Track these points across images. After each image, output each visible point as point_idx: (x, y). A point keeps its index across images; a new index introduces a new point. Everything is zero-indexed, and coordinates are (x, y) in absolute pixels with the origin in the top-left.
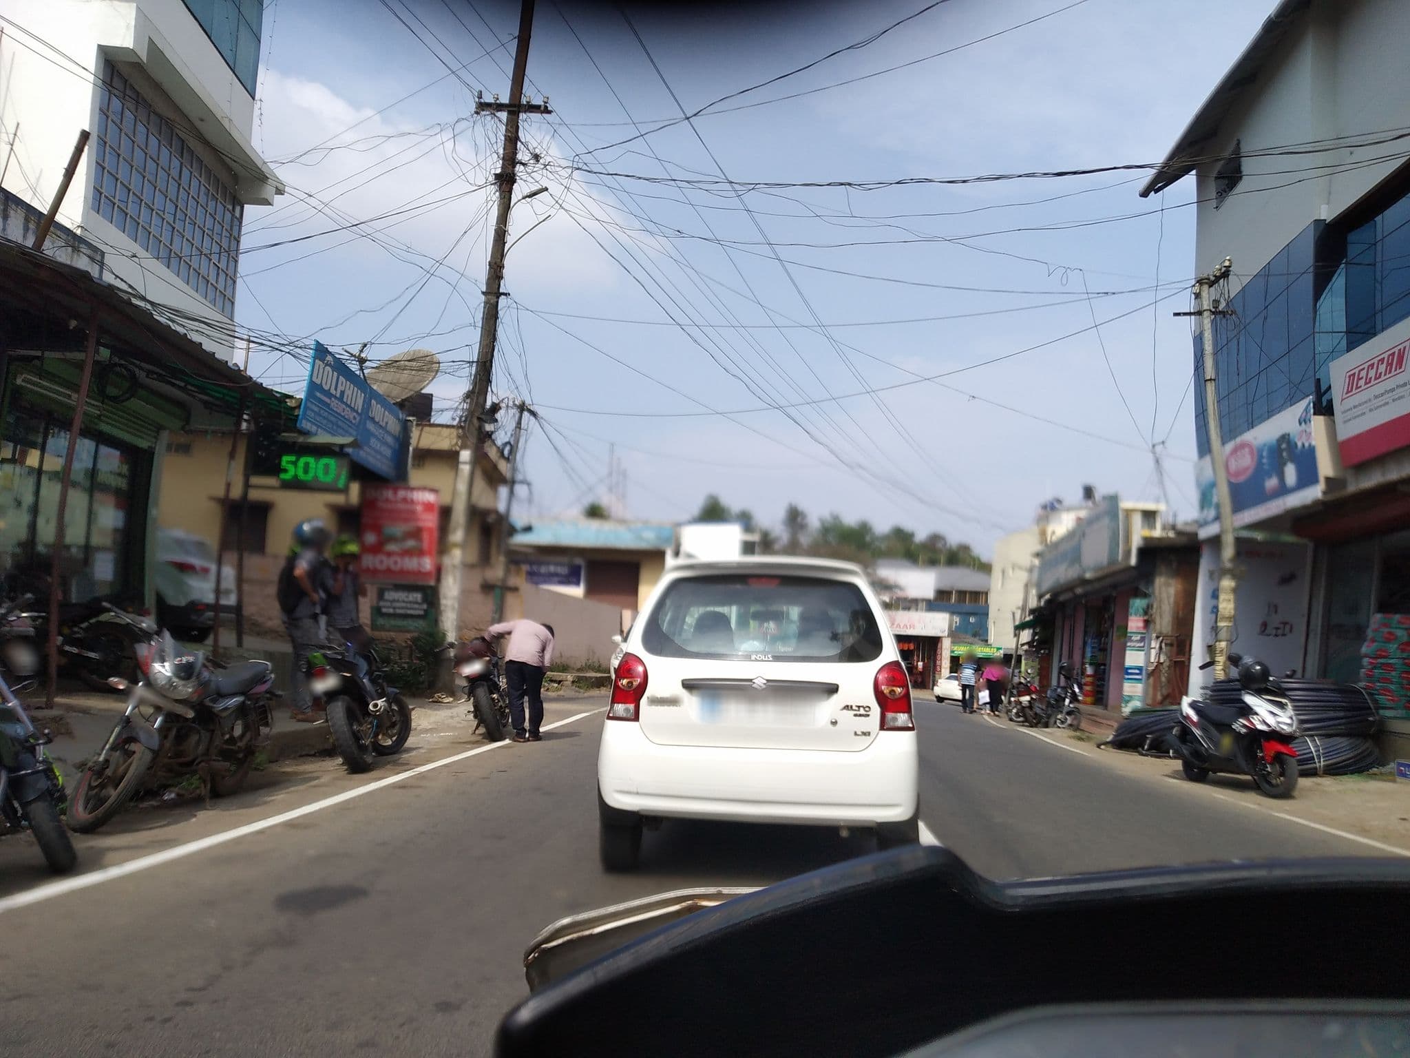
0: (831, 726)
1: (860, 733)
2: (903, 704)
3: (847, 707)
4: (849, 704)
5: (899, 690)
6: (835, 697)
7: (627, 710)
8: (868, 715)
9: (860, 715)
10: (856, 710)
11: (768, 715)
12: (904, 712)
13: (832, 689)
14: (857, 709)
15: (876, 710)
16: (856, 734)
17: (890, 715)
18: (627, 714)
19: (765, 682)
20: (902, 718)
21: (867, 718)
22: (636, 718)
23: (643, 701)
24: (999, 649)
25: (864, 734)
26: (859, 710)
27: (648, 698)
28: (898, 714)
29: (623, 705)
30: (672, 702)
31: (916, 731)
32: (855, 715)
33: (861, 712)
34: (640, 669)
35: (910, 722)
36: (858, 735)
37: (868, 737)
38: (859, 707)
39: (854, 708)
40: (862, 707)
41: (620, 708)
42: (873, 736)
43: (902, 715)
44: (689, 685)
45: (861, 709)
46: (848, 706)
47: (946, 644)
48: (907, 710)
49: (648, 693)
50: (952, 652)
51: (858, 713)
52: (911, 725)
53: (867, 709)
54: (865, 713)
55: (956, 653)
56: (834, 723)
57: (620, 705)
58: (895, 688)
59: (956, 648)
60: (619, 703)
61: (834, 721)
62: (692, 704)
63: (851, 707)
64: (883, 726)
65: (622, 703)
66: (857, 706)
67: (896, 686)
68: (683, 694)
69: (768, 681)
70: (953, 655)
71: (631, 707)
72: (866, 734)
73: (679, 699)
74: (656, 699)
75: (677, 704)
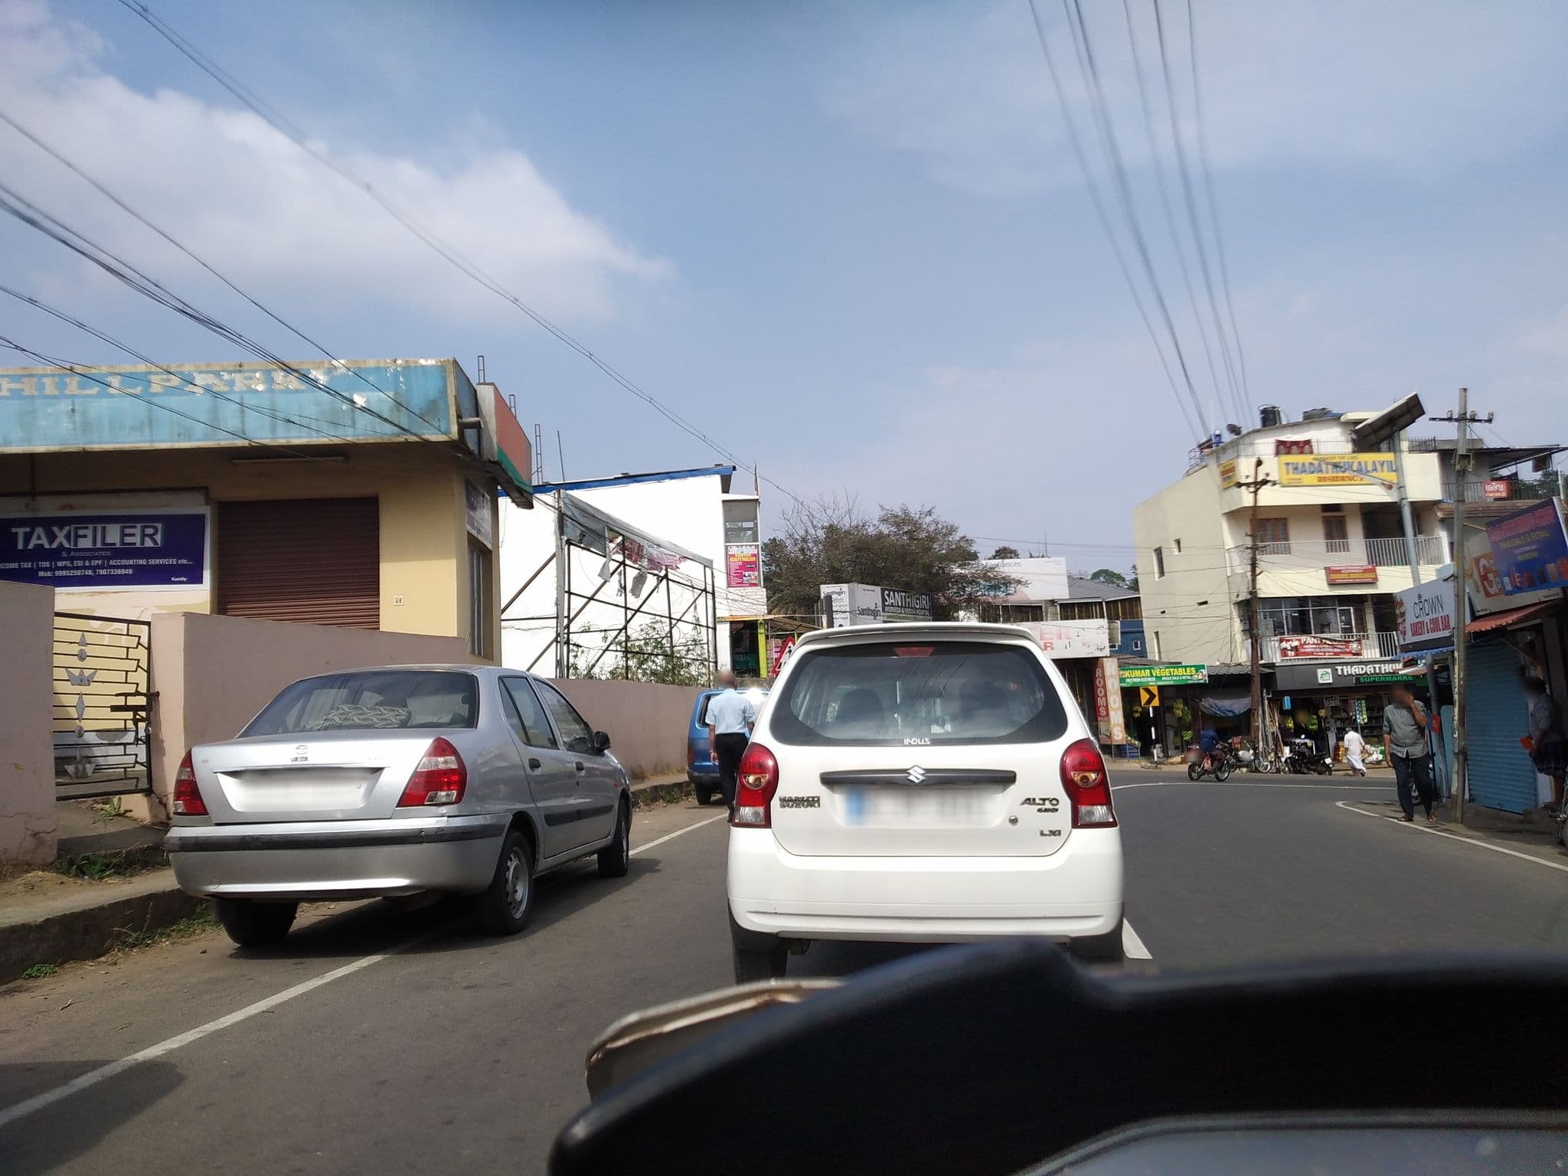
0: (1010, 826)
1: (1048, 833)
2: (1099, 793)
3: (1029, 801)
4: (1032, 797)
5: (1093, 776)
6: (1012, 789)
7: (756, 814)
8: (1057, 810)
9: (1046, 810)
10: (1039, 804)
11: (928, 814)
12: (1101, 805)
13: (1005, 779)
14: (1041, 802)
15: (1065, 803)
16: (1042, 834)
17: (1083, 809)
18: (756, 819)
19: (923, 772)
20: (1100, 812)
21: (1056, 813)
22: (767, 823)
23: (775, 803)
24: (1198, 668)
25: (1053, 833)
26: (1044, 804)
27: (780, 799)
28: (1095, 807)
29: (751, 808)
30: (812, 802)
31: (1118, 827)
32: (1040, 810)
33: (1048, 805)
34: (770, 763)
35: (1110, 816)
36: (1046, 835)
37: (1058, 837)
38: (1044, 800)
39: (1037, 801)
40: (1048, 799)
41: (747, 812)
42: (1064, 835)
43: (1099, 807)
44: (831, 780)
45: (1047, 802)
46: (1029, 799)
47: (1110, 667)
48: (1106, 801)
49: (783, 790)
50: (1122, 680)
51: (1044, 807)
52: (1111, 820)
53: (1054, 802)
54: (1051, 807)
55: (1129, 683)
56: (1014, 821)
57: (747, 808)
58: (1087, 774)
59: (1127, 674)
60: (745, 806)
61: (1013, 818)
62: (835, 803)
63: (1034, 799)
64: (1077, 822)
65: (749, 806)
66: (1041, 799)
67: (1089, 771)
68: (822, 791)
69: (928, 771)
70: (1123, 685)
71: (761, 810)
72: (1055, 833)
73: (819, 798)
74: (790, 800)
75: (816, 805)
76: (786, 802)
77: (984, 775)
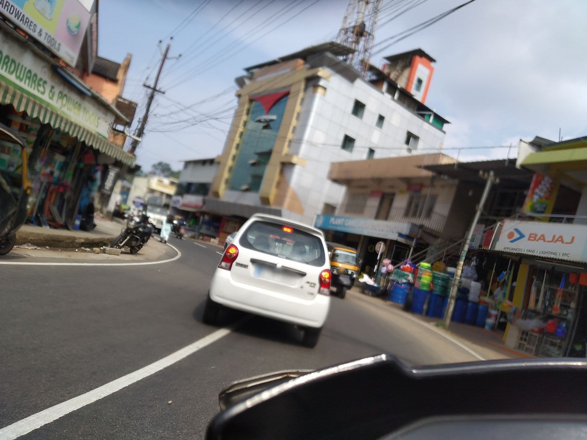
0: (300, 289)
1: (310, 293)
2: (327, 286)
3: (308, 283)
4: (309, 281)
6: (304, 278)
7: (226, 266)
8: (315, 287)
11: (278, 280)
13: (303, 275)
15: (318, 285)
17: (322, 288)
19: (281, 266)
20: (326, 291)
22: (230, 269)
23: (234, 264)
27: (236, 263)
28: (325, 289)
29: (225, 263)
30: (245, 266)
32: (310, 286)
33: (313, 285)
34: (236, 251)
40: (313, 283)
41: (223, 264)
42: (315, 295)
44: (253, 261)
49: (238, 260)
52: (328, 294)
53: (315, 284)
61: (301, 287)
62: (252, 268)
64: (320, 292)
66: (311, 283)
67: (326, 278)
68: (250, 264)
71: (229, 264)
72: (312, 294)
73: (248, 266)
74: (239, 264)
75: (246, 267)
76: (238, 264)
77: (298, 272)
